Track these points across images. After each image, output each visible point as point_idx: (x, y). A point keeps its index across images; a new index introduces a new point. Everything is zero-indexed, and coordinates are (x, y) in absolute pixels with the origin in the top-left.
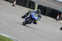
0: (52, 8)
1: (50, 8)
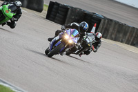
0: (80, 9)
1: (76, 9)
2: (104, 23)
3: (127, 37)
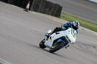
3: (52, 11)
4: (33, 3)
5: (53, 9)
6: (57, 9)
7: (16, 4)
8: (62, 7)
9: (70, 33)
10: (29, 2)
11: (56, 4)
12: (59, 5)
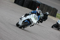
2: (41, 6)
3: (51, 12)
4: (40, 7)
5: (52, 11)
6: (54, 11)
7: (28, 8)
8: (57, 10)
9: (33, 17)
10: (38, 7)
11: (54, 8)
12: (56, 9)
